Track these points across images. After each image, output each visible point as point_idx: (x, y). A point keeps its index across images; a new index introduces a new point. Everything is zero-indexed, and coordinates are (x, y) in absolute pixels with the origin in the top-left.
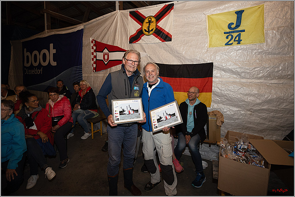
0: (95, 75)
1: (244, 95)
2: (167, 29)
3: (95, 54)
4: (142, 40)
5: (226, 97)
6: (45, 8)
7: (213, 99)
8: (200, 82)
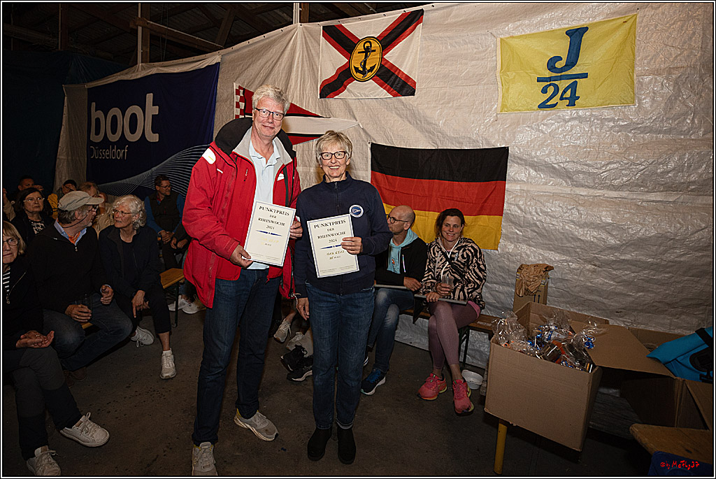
1: (579, 226)
2: (405, 69)
4: (349, 91)
5: (535, 228)
7: (504, 231)
8: (477, 192)
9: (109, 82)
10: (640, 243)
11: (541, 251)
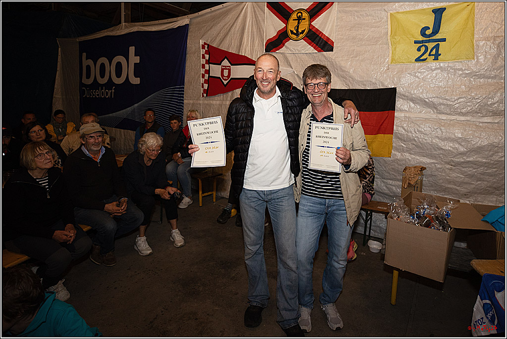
0: (206, 102)
1: (441, 140)
2: (326, 33)
3: (207, 67)
4: (286, 47)
5: (414, 143)
7: (394, 145)
8: (376, 118)
10: (478, 150)
11: (418, 157)
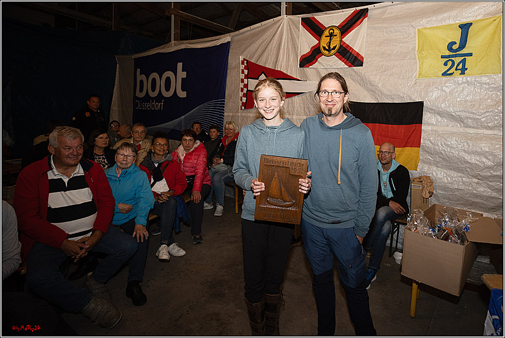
0: (244, 114)
1: (468, 153)
2: (356, 48)
3: (246, 80)
4: (319, 62)
5: (441, 155)
6: (173, 7)
7: (421, 157)
8: (403, 131)
9: (150, 54)
